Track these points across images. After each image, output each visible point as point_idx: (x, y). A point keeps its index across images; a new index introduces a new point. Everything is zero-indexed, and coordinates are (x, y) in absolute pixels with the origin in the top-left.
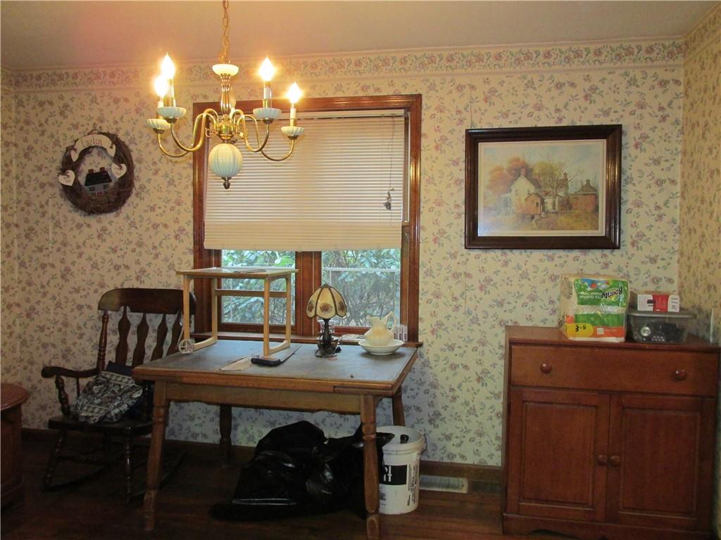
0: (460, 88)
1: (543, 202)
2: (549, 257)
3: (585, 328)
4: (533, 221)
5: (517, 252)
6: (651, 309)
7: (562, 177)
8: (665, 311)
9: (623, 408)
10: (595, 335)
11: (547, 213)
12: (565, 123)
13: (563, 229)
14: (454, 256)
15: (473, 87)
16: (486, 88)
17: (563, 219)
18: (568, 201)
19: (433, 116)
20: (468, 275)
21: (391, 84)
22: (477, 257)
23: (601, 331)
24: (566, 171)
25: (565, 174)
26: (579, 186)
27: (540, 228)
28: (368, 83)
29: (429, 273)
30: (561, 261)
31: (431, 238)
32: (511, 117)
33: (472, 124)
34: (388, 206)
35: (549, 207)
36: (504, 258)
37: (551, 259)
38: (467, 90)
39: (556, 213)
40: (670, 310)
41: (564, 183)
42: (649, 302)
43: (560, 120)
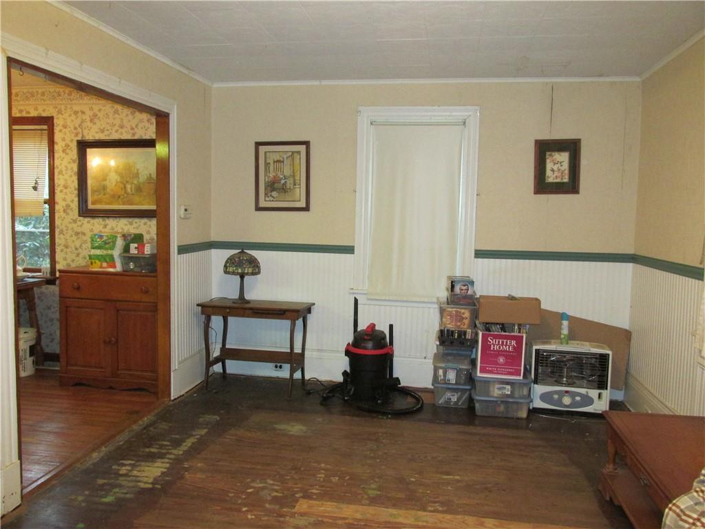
0: (76, 113)
1: (125, 187)
2: (130, 222)
3: (95, 263)
4: (120, 199)
5: (111, 220)
6: (136, 252)
7: (135, 171)
8: (143, 253)
9: (118, 310)
10: (101, 267)
11: (128, 194)
12: (136, 137)
13: (137, 205)
14: (75, 221)
15: (83, 113)
16: (91, 113)
17: (137, 199)
18: (139, 188)
19: (61, 131)
20: (84, 234)
21: (36, 109)
22: (88, 222)
23: (105, 265)
24: (138, 167)
25: (137, 170)
26: (146, 177)
27: (124, 204)
28: (22, 108)
29: (61, 232)
30: (137, 225)
31: (62, 210)
32: (106, 133)
33: (83, 136)
34: (35, 188)
35: (129, 190)
36: (103, 223)
37: (131, 224)
38: (80, 114)
39: (133, 194)
40: (146, 253)
41: (137, 175)
42: (136, 248)
43: (134, 135)
